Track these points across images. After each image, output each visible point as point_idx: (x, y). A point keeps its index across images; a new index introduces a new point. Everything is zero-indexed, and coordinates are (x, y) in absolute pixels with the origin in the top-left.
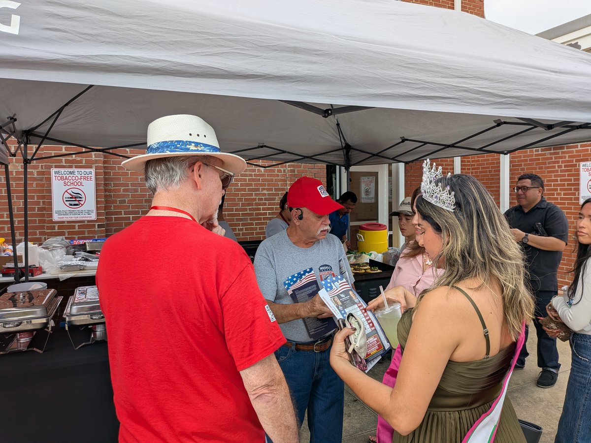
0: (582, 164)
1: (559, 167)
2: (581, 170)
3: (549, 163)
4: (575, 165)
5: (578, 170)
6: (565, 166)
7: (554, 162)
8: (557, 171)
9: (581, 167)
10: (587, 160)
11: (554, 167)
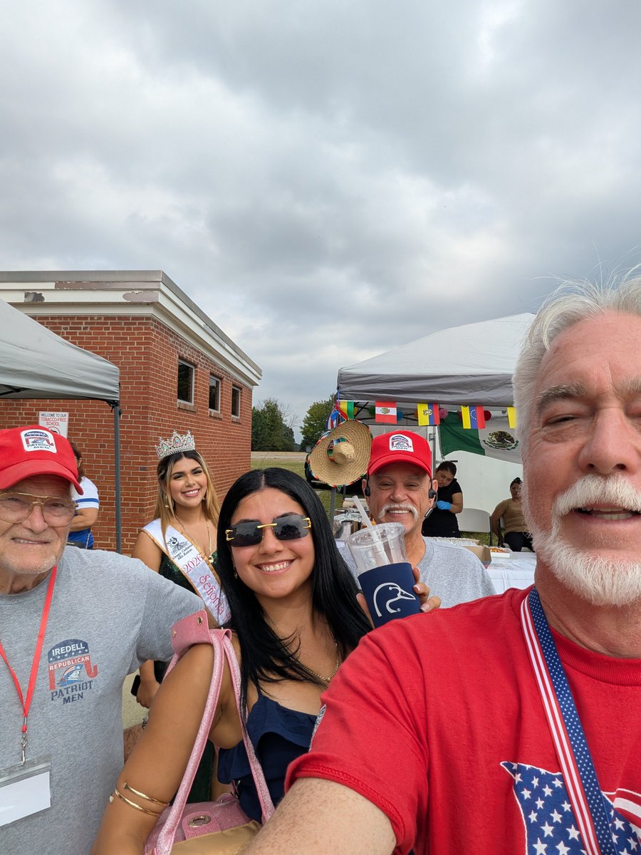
0: (41, 413)
1: (20, 414)
2: (40, 419)
3: (10, 409)
4: (34, 414)
5: (37, 419)
6: (26, 414)
7: (15, 409)
8: (18, 418)
9: (40, 416)
10: (45, 410)
11: (15, 414)
